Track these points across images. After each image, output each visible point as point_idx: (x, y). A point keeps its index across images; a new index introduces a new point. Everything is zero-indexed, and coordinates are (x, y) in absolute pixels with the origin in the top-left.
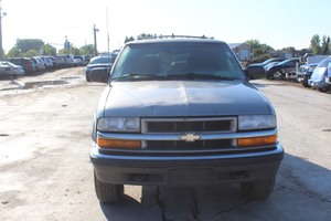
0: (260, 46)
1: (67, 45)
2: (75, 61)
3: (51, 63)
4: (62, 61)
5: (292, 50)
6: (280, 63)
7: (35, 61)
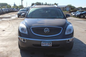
0: (72, 6)
1: (15, 5)
2: (16, 10)
3: (8, 11)
4: (12, 10)
5: (81, 8)
6: (83, 13)
7: (2, 10)
